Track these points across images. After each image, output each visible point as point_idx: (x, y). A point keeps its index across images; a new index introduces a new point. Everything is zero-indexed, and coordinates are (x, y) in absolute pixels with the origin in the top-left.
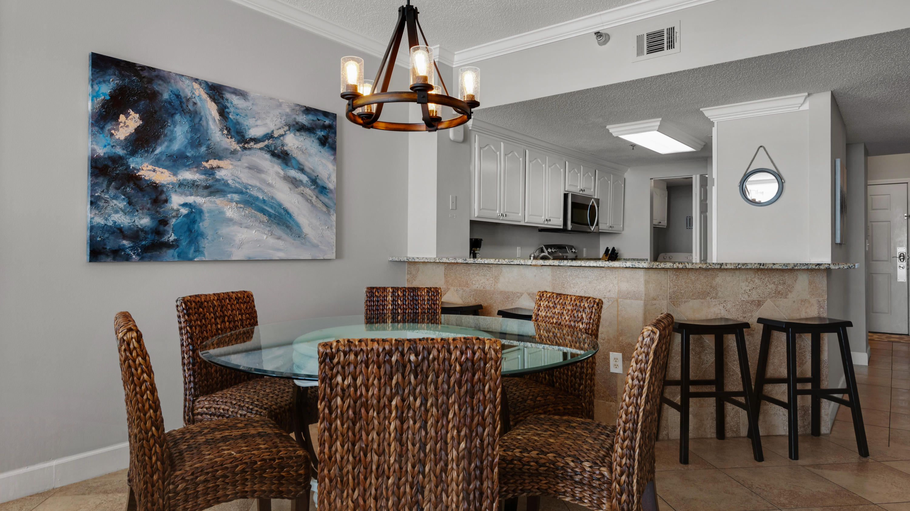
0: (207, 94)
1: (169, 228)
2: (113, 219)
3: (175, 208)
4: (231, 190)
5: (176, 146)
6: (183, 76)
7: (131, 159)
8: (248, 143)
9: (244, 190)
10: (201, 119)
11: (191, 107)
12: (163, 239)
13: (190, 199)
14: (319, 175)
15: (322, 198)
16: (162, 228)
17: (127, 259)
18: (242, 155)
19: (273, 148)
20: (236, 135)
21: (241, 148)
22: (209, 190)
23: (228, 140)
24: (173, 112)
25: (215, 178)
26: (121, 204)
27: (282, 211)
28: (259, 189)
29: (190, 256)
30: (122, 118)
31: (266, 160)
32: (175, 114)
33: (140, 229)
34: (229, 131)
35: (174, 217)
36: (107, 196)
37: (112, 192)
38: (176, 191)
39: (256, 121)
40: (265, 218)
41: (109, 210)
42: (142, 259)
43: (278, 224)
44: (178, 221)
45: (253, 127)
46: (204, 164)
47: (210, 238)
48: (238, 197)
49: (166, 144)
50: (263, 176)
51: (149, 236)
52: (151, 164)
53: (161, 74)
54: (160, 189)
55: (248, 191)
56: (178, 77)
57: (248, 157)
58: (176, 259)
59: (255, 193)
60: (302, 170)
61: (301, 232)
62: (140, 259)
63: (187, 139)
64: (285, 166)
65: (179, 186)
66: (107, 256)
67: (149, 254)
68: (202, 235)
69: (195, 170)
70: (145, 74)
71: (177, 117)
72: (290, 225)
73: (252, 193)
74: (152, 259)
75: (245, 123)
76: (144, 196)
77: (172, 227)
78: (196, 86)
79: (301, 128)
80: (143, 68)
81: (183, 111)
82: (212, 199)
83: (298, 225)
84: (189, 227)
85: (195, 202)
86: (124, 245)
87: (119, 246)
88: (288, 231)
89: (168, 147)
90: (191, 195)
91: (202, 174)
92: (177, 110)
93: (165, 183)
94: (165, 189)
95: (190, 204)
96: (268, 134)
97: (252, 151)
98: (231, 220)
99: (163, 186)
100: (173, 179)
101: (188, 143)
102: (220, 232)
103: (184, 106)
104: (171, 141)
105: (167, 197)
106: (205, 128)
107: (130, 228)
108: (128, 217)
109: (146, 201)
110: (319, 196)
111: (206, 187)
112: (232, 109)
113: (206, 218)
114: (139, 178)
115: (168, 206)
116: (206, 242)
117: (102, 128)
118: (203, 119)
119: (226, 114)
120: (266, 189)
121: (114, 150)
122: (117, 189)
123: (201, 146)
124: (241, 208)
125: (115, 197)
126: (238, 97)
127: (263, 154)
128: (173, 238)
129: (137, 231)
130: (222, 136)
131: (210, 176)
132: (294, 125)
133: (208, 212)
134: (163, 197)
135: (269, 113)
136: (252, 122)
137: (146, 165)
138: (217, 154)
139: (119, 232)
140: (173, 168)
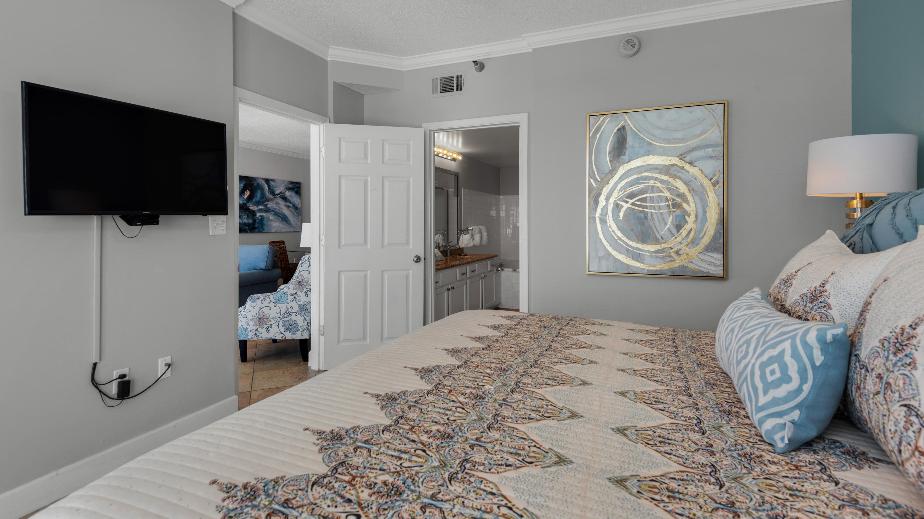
0: (265, 182)
2: (244, 221)
3: (258, 217)
4: (271, 211)
5: (258, 199)
7: (248, 204)
8: (276, 195)
9: (275, 210)
12: (255, 226)
13: (261, 214)
15: (297, 211)
16: (255, 223)
17: (248, 232)
18: (274, 200)
19: (282, 196)
20: (272, 194)
21: (274, 197)
23: (270, 195)
24: (257, 189)
26: (246, 217)
27: (285, 216)
29: (262, 231)
30: (246, 192)
31: (280, 200)
34: (271, 192)
35: (257, 220)
37: (244, 213)
38: (258, 212)
39: (278, 188)
40: (280, 219)
41: (243, 219)
43: (284, 221)
45: (277, 191)
46: (265, 203)
48: (273, 213)
50: (280, 205)
51: (252, 226)
53: (255, 178)
57: (276, 200)
59: (277, 211)
60: (290, 202)
62: (250, 232)
63: (260, 196)
64: (286, 202)
65: (259, 210)
66: (243, 231)
67: (252, 231)
68: (264, 225)
69: (262, 205)
77: (257, 223)
78: (262, 180)
79: (289, 189)
80: (251, 178)
82: (267, 214)
84: (261, 222)
86: (247, 228)
89: (256, 199)
91: (264, 206)
95: (261, 216)
96: (281, 192)
97: (277, 198)
98: (271, 220)
99: (255, 211)
100: (257, 209)
102: (269, 224)
103: (260, 187)
104: (257, 197)
105: (256, 214)
106: (265, 193)
107: (248, 223)
108: (247, 220)
109: (251, 215)
111: (265, 210)
112: (271, 186)
113: (265, 220)
114: (249, 209)
115: (256, 216)
116: (265, 227)
117: (242, 196)
118: (264, 190)
119: (270, 188)
120: (280, 210)
121: (244, 202)
123: (264, 198)
124: (274, 216)
125: (245, 215)
126: (273, 182)
128: (257, 226)
129: (250, 224)
131: (266, 207)
133: (266, 218)
135: (281, 185)
136: (276, 189)
137: (251, 205)
138: (268, 200)
139: (245, 224)
140: (257, 206)
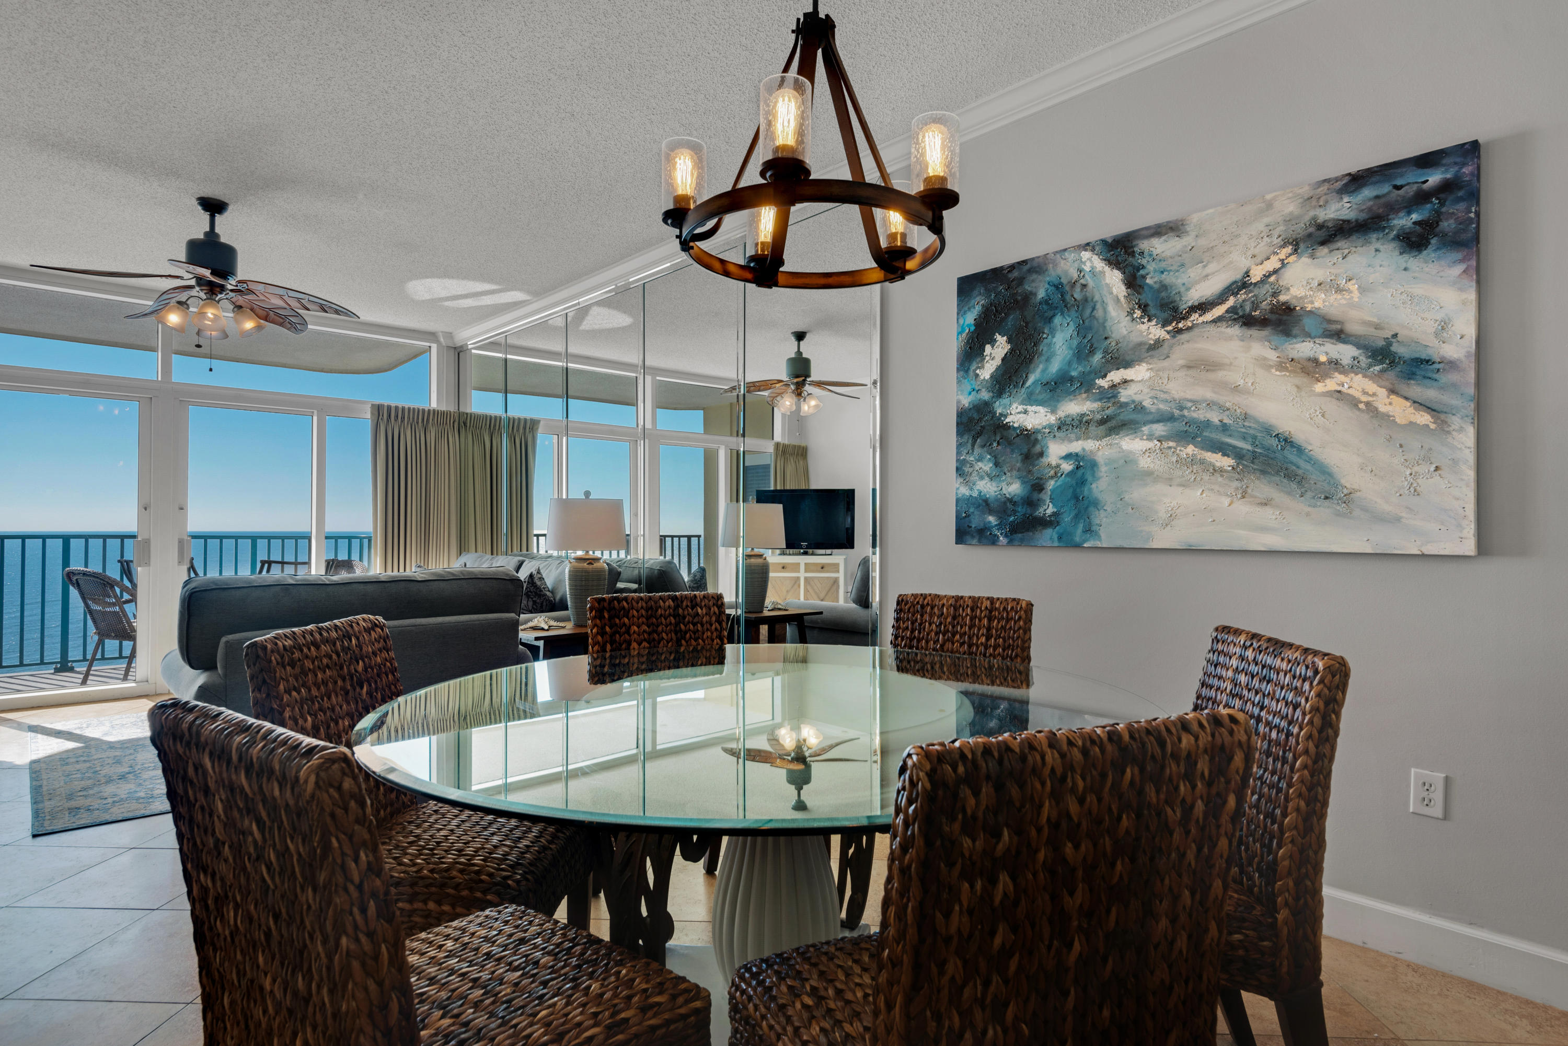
0: (1105, 260)
1: (1046, 496)
2: (978, 487)
3: (1054, 463)
4: (1150, 417)
5: (1055, 367)
6: (1065, 250)
7: (997, 403)
8: (1185, 318)
9: (1177, 413)
10: (1094, 309)
11: (1078, 295)
12: (1037, 513)
13: (1076, 447)
14: (1403, 333)
15: (1416, 390)
16: (1035, 496)
17: (993, 541)
18: (1171, 347)
19: (1248, 308)
20: (1158, 313)
21: (1168, 332)
22: (1109, 424)
23: (1144, 327)
24: (1051, 313)
25: (1119, 402)
26: (986, 466)
27: (1274, 442)
28: (1210, 405)
29: (1077, 539)
30: (988, 348)
31: (1230, 338)
32: (1054, 316)
33: (1008, 499)
34: (1144, 308)
35: (1052, 477)
36: (972, 459)
37: (977, 450)
38: (1055, 436)
39: (1205, 266)
40: (1226, 462)
41: (974, 477)
42: (1011, 543)
43: (1263, 472)
44: (1059, 483)
45: (1197, 282)
46: (1100, 382)
47: (1109, 507)
48: (1165, 428)
49: (1041, 366)
50: (1220, 375)
51: (1020, 509)
52: (1022, 403)
53: (1035, 264)
54: (1032, 438)
55: (1186, 413)
56: (1058, 256)
57: (1186, 346)
58: (1056, 544)
59: (1201, 414)
60: (1338, 335)
61: (1337, 485)
62: (1009, 542)
63: (1071, 349)
64: (1278, 339)
65: (1059, 428)
66: (973, 537)
67: (1020, 535)
68: (1096, 504)
69: (1084, 396)
70: (1015, 274)
71: (1058, 320)
72: (1300, 472)
73: (1195, 415)
74: (1023, 543)
75: (1180, 281)
76: (1012, 451)
77: (1049, 493)
78: (1086, 255)
80: (1012, 267)
81: (1066, 306)
82: (1115, 439)
83: (1324, 471)
84: (1075, 490)
85: (1084, 450)
86: (990, 522)
87: (985, 524)
88: (1294, 486)
89: (1044, 371)
90: (1078, 439)
91: (1096, 400)
92: (1057, 308)
93: (1040, 427)
94: (1039, 437)
95: (1077, 455)
96: (1235, 282)
97: (1196, 331)
98: (1148, 474)
99: (1036, 432)
100: (1052, 419)
101: (1074, 355)
102: (1127, 497)
103: (1068, 297)
104: (1048, 360)
105: (1042, 447)
106: (1101, 321)
107: (997, 500)
108: (994, 484)
109: (1016, 459)
110: (1403, 387)
111: (1102, 422)
112: (1151, 267)
113: (1102, 474)
114: (1007, 427)
115: (1045, 461)
116: (1102, 516)
117: (967, 371)
118: (1098, 306)
119: (1139, 282)
120: (1228, 400)
121: (979, 396)
122: (983, 446)
123: (1094, 354)
124: (1170, 448)
125: (980, 459)
126: (1164, 238)
127: (1223, 329)
128: (1051, 510)
129: (1005, 503)
130: (1131, 324)
131: (1108, 402)
132: (1310, 235)
133: (1106, 464)
134: (1038, 448)
135: (1238, 236)
136: (1194, 272)
137: (1016, 407)
138: (1120, 360)
139: (985, 504)
140: (1051, 401)
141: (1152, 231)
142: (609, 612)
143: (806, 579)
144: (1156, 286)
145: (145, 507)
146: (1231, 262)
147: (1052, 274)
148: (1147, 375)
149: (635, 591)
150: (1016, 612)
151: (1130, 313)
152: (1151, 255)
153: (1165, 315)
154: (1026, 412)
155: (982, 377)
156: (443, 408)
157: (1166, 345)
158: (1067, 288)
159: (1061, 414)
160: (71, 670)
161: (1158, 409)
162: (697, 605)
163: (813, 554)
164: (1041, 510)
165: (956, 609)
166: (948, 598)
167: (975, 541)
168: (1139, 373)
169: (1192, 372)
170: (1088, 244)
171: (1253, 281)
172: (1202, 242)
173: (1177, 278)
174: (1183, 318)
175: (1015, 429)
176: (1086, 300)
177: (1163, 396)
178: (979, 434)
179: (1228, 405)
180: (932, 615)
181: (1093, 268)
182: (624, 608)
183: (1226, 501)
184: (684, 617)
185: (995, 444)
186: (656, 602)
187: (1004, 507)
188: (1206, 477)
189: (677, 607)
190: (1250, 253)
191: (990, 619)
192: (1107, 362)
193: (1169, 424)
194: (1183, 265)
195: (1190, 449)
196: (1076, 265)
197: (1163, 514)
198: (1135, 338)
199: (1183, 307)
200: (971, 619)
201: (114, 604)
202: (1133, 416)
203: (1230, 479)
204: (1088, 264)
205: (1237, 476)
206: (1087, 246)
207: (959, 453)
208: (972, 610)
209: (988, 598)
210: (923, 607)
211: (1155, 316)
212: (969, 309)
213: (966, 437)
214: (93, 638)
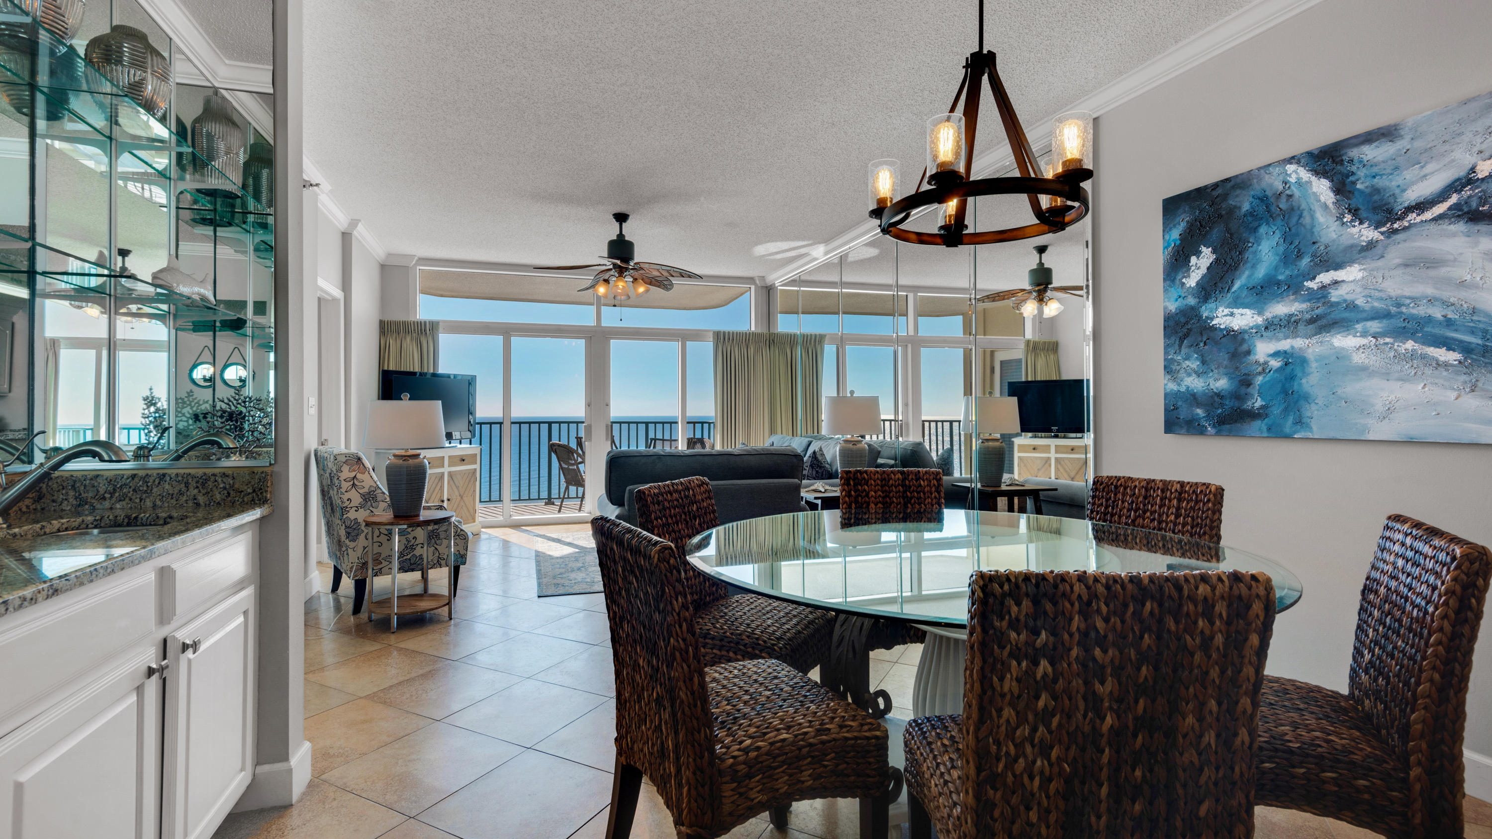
0: (1311, 171)
1: (1254, 391)
2: (1186, 383)
3: (1262, 360)
4: (1364, 315)
5: (1261, 272)
6: (1270, 165)
7: (1204, 307)
8: (1401, 219)
9: (1393, 310)
10: (1300, 216)
11: (1283, 205)
12: (1245, 407)
13: (1285, 345)
16: (1243, 390)
17: (1201, 432)
18: (1386, 247)
19: (1474, 204)
20: (1371, 216)
21: (1382, 233)
22: (1319, 323)
23: (1355, 230)
24: (1256, 224)
25: (1329, 302)
26: (1194, 364)
28: (1431, 301)
29: (1287, 430)
30: (1193, 260)
31: (1454, 235)
32: (1259, 226)
33: (1216, 394)
34: (1355, 212)
35: (1260, 373)
36: (1179, 358)
37: (1184, 350)
38: (1262, 336)
39: (1422, 167)
40: (1453, 357)
41: (1182, 374)
42: (1218, 434)
44: (1267, 379)
45: (1413, 183)
46: (1309, 284)
47: (1320, 401)
48: (1379, 325)
49: (1247, 273)
50: (1443, 271)
51: (1227, 403)
52: (1228, 307)
53: (1238, 181)
54: (1240, 337)
55: (1404, 309)
56: (1262, 171)
57: (1403, 245)
58: (1265, 435)
59: (1422, 311)
62: (1216, 432)
63: (1278, 255)
65: (1266, 328)
66: (1181, 427)
67: (1228, 426)
68: (1306, 398)
69: (1292, 297)
70: (1219, 191)
71: (1263, 230)
73: (1414, 311)
74: (1231, 434)
75: (1394, 184)
76: (1219, 351)
77: (1257, 387)
78: (1290, 168)
80: (1216, 186)
81: (1271, 216)
82: (1326, 337)
84: (1284, 385)
85: (1292, 347)
86: (1198, 414)
87: (1192, 416)
89: (1249, 277)
90: (1286, 338)
91: (1304, 301)
92: (1262, 219)
93: (1247, 328)
94: (1246, 337)
95: (1285, 352)
96: (1459, 179)
97: (1414, 231)
98: (1363, 369)
99: (1243, 332)
100: (1259, 320)
101: (1280, 260)
102: (1339, 391)
103: (1273, 208)
104: (1254, 266)
105: (1249, 346)
106: (1308, 227)
107: (1204, 394)
108: (1201, 380)
109: (1223, 357)
111: (1312, 321)
112: (1361, 173)
113: (1312, 370)
114: (1214, 329)
115: (1252, 358)
116: (1313, 409)
117: (1173, 281)
118: (1305, 214)
119: (1348, 188)
120: (1452, 295)
121: (1185, 302)
122: (1190, 347)
123: (1302, 258)
124: (1387, 344)
125: (1187, 358)
126: (1375, 144)
127: (1445, 227)
128: (1259, 403)
129: (1212, 397)
130: (1341, 228)
131: (1318, 302)
133: (1316, 361)
134: (1245, 347)
135: (1461, 134)
136: (1409, 174)
137: (1222, 311)
138: (1329, 263)
139: (1193, 398)
140: (1257, 305)
141: (1361, 139)
142: (854, 480)
143: (1056, 459)
144: (1368, 191)
145: (588, 405)
146: (1453, 161)
147: (1256, 189)
148: (1359, 275)
149: (892, 466)
150: (1205, 495)
151: (1340, 218)
152: (1361, 162)
153: (1379, 217)
154: (1232, 314)
155: (1188, 285)
156: (759, 331)
157: (1380, 246)
158: (1272, 200)
159: (1268, 314)
160: (553, 504)
161: (1373, 307)
162: (920, 478)
163: (1065, 437)
164: (1249, 403)
165: (1147, 490)
166: (1140, 481)
167: (1183, 431)
168: (1351, 274)
169: (1408, 270)
170: (1293, 158)
171: (1480, 176)
172: (1419, 144)
173: (1391, 181)
174: (1399, 219)
175: (1221, 330)
176: (1292, 209)
177: (1377, 294)
178: (1186, 336)
179: (1452, 300)
180: (1124, 495)
181: (1299, 179)
182: (864, 478)
183: (1453, 395)
184: (910, 487)
185: (1202, 344)
186: (888, 475)
187: (1213, 400)
188: (1428, 371)
189: (904, 479)
190: (1476, 149)
191: (1180, 500)
192: (1316, 264)
193: (1385, 321)
194: (1397, 168)
195: (1410, 345)
196: (1281, 178)
197: (1379, 406)
198: (1346, 241)
199: (1399, 209)
200: (1161, 500)
201: (573, 465)
202: (1346, 315)
203: (1457, 373)
204: (1294, 176)
205: (1465, 370)
206: (1291, 160)
207: (1166, 353)
208: (1163, 491)
209: (1179, 482)
210: (1116, 487)
211: (1367, 219)
212: (1175, 226)
213: (1173, 339)
214: (563, 485)
